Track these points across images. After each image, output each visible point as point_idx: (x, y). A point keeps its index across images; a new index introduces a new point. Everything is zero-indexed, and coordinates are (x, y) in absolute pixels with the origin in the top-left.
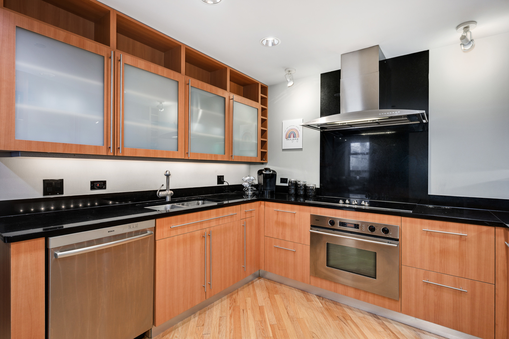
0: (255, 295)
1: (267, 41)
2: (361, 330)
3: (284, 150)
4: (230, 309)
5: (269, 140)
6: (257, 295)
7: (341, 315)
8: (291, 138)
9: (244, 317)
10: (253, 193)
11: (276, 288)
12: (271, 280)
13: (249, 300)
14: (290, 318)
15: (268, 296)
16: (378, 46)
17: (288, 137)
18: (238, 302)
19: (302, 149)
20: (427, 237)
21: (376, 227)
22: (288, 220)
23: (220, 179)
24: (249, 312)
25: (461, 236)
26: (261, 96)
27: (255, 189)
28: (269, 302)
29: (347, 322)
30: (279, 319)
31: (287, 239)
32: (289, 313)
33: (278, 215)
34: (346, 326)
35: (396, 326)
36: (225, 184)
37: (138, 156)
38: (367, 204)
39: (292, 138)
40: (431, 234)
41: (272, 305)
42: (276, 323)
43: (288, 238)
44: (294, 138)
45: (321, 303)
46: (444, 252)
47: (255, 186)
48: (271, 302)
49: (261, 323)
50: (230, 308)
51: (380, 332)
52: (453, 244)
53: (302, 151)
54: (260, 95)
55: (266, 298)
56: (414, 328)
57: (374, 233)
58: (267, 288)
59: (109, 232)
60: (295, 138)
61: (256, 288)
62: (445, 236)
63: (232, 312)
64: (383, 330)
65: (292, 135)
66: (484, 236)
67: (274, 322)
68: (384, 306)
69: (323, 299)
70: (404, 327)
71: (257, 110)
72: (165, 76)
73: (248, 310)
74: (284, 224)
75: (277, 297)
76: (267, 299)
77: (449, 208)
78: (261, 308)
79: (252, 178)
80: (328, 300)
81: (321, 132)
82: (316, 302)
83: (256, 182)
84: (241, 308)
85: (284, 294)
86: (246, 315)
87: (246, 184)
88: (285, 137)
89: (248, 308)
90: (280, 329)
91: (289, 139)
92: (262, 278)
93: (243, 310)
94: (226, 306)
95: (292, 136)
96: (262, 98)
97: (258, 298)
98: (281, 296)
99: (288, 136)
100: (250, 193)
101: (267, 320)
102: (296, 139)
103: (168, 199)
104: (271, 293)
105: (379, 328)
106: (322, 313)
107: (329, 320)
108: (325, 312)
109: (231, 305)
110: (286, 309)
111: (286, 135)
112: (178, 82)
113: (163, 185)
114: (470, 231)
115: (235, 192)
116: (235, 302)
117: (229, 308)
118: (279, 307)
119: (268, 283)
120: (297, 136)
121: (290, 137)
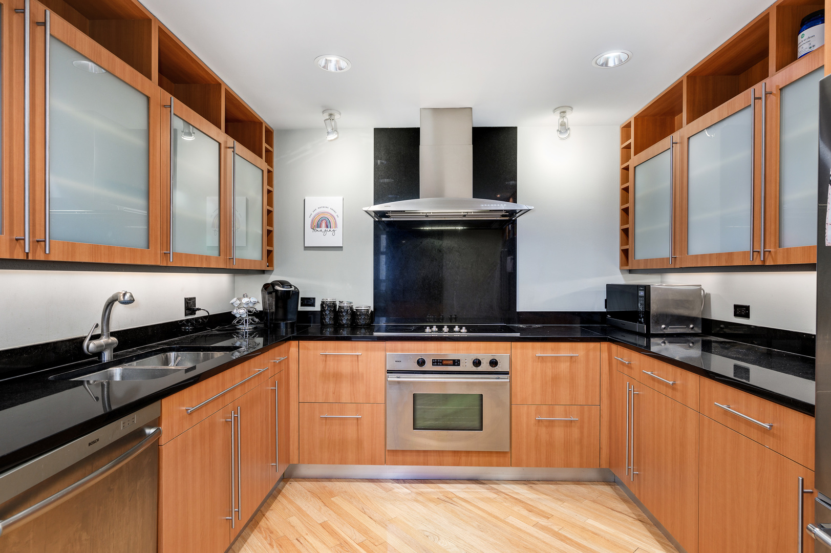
0: (299, 509)
1: (326, 60)
2: (474, 505)
3: (306, 248)
4: (273, 547)
5: (276, 229)
6: (304, 509)
7: (441, 495)
8: (321, 229)
9: (307, 549)
10: (255, 328)
11: (326, 488)
12: (309, 478)
13: (294, 520)
14: (379, 524)
15: (323, 504)
16: (471, 108)
17: (317, 226)
18: (278, 530)
19: (342, 247)
20: (539, 363)
21: (482, 359)
22: (346, 367)
23: (190, 305)
24: (310, 538)
25: (571, 356)
26: (266, 147)
27: (257, 320)
28: (331, 512)
29: (454, 501)
30: (365, 531)
31: (343, 400)
32: (372, 517)
33: (326, 361)
34: (455, 507)
35: (505, 485)
36: (198, 314)
37: (79, 261)
38: (464, 330)
39: (323, 228)
40: (542, 359)
41: (338, 515)
42: (365, 538)
43: (345, 398)
44: (326, 229)
45: (406, 488)
46: (555, 379)
47: (257, 314)
48: (333, 511)
49: (342, 547)
50: (271, 544)
51: (495, 498)
52: (564, 367)
53: (342, 250)
54: (264, 145)
55: (321, 508)
56: (522, 482)
57: (479, 369)
58: (313, 493)
59: (90, 444)
60: (328, 229)
61: (291, 498)
62: (557, 359)
63: (279, 550)
64: (497, 496)
65: (323, 222)
66: (591, 354)
67: (361, 538)
68: (491, 465)
69: (404, 481)
70: (513, 484)
71: (261, 172)
72: (127, 81)
73: (305, 537)
74: (337, 377)
75: (336, 500)
76: (324, 508)
77: (539, 326)
78: (324, 525)
79: (253, 300)
80: (411, 481)
81: (375, 221)
82: (399, 489)
83: (259, 307)
84: (292, 538)
85: (346, 492)
86: (309, 545)
87: (240, 313)
88: (310, 227)
89: (304, 534)
90: (376, 544)
91: (319, 229)
92: (290, 478)
93: (297, 539)
94: (259, 544)
95: (324, 225)
96: (267, 151)
97: (308, 513)
98: (342, 497)
99: (315, 224)
100: (246, 328)
101: (348, 539)
102: (332, 230)
103: (107, 357)
104: (325, 499)
105: (492, 495)
106: (417, 501)
107: (431, 507)
108: (419, 499)
109: (269, 539)
110: (365, 513)
111: (312, 222)
112: (148, 98)
113: (97, 326)
114: (580, 349)
115: (217, 328)
116: (272, 532)
117: (268, 546)
118: (352, 514)
119: (308, 484)
120: (333, 224)
121: (319, 226)
